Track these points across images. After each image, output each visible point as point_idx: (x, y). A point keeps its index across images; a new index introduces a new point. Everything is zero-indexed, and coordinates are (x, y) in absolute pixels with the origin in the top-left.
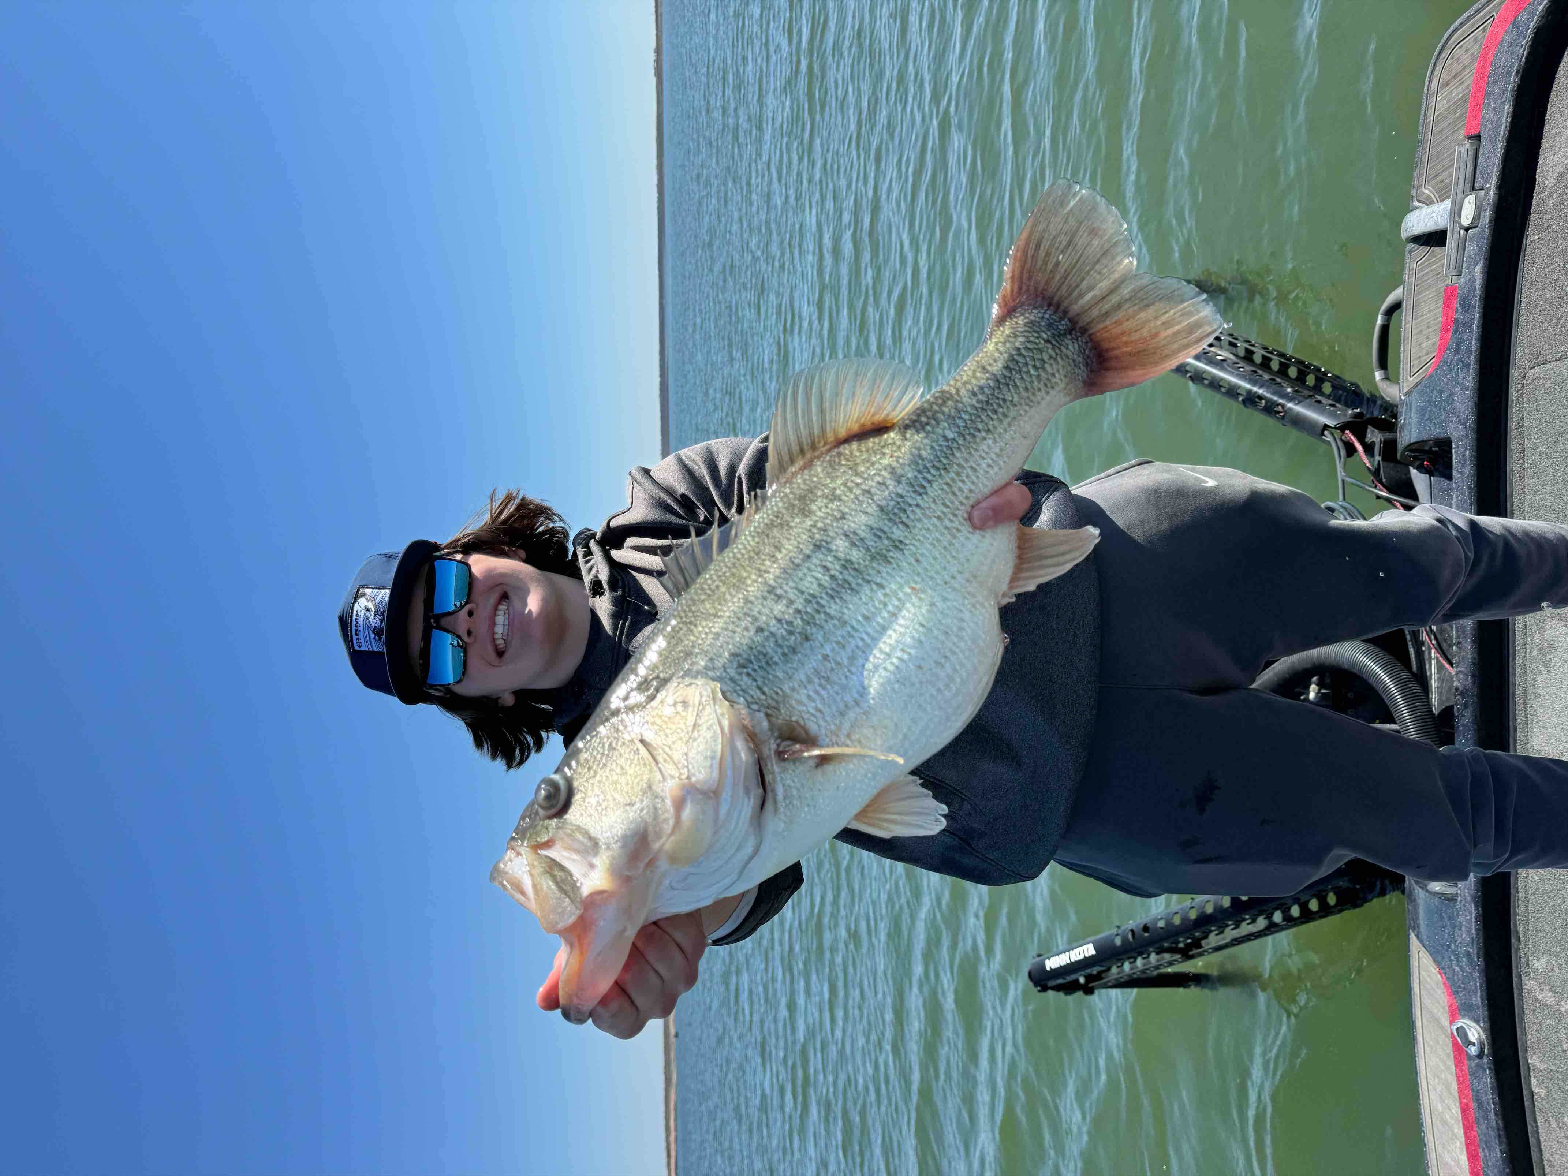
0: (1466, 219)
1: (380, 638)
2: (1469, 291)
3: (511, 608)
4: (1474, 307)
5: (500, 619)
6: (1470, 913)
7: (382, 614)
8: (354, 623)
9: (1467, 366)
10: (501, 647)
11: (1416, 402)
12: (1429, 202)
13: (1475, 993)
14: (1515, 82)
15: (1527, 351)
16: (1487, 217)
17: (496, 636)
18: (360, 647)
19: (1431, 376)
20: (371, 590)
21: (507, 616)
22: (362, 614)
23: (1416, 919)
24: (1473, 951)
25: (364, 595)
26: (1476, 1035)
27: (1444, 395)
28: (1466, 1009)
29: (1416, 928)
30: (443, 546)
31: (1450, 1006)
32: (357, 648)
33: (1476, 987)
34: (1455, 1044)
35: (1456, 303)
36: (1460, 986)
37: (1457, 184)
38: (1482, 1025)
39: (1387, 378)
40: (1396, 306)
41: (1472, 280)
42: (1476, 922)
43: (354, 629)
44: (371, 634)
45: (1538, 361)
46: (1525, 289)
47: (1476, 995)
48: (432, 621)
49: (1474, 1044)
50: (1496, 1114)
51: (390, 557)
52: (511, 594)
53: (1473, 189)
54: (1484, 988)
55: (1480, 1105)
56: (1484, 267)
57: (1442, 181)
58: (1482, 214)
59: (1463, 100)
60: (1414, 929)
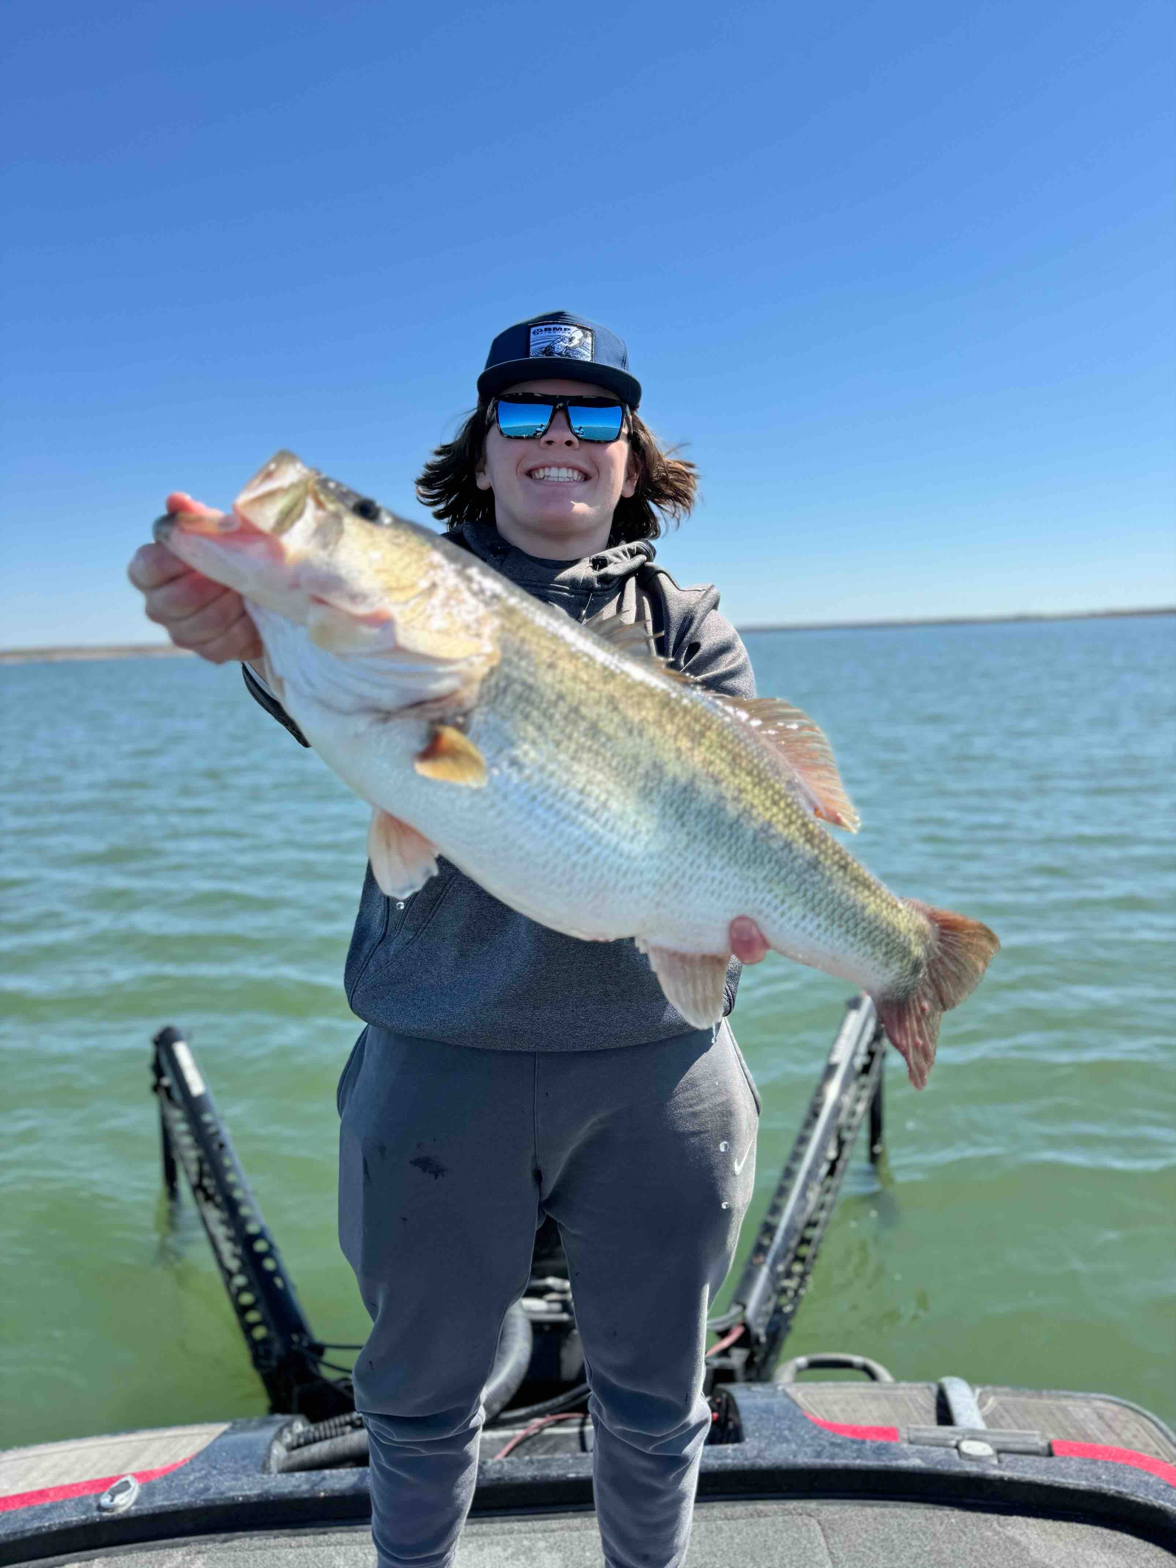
0: (967, 1447)
1: (544, 352)
2: (895, 1454)
3: (576, 483)
4: (879, 1460)
5: (564, 473)
6: (250, 1490)
7: (567, 355)
8: (557, 326)
9: (818, 1455)
10: (537, 474)
11: (777, 1403)
12: (981, 1404)
13: (167, 1499)
14: (1110, 1490)
15: (837, 1517)
16: (972, 1468)
17: (547, 470)
18: (534, 333)
19: (805, 1417)
20: (590, 342)
21: (568, 480)
22: (566, 334)
23: (243, 1429)
24: (211, 1495)
25: (585, 336)
26: (121, 1503)
27: (786, 1432)
28: (148, 1491)
29: (233, 1430)
30: (635, 413)
31: (152, 1473)
32: (532, 330)
33: (172, 1500)
34: (111, 1480)
35: (881, 1441)
36: (172, 1481)
37: (1002, 1434)
38: (133, 1508)
39: (799, 1370)
40: (872, 1376)
41: (906, 1456)
42: (242, 1496)
43: (552, 326)
44: (547, 344)
45: (827, 1529)
46: (898, 1511)
47: (164, 1500)
48: (561, 405)
49: (112, 1500)
50: (38, 1528)
51: (624, 362)
52: (589, 483)
53: (999, 1452)
54: (172, 1508)
55: (47, 1511)
56: (920, 1468)
57: (1002, 1417)
58: (974, 1463)
59: (1086, 1435)
60: (232, 1428)
